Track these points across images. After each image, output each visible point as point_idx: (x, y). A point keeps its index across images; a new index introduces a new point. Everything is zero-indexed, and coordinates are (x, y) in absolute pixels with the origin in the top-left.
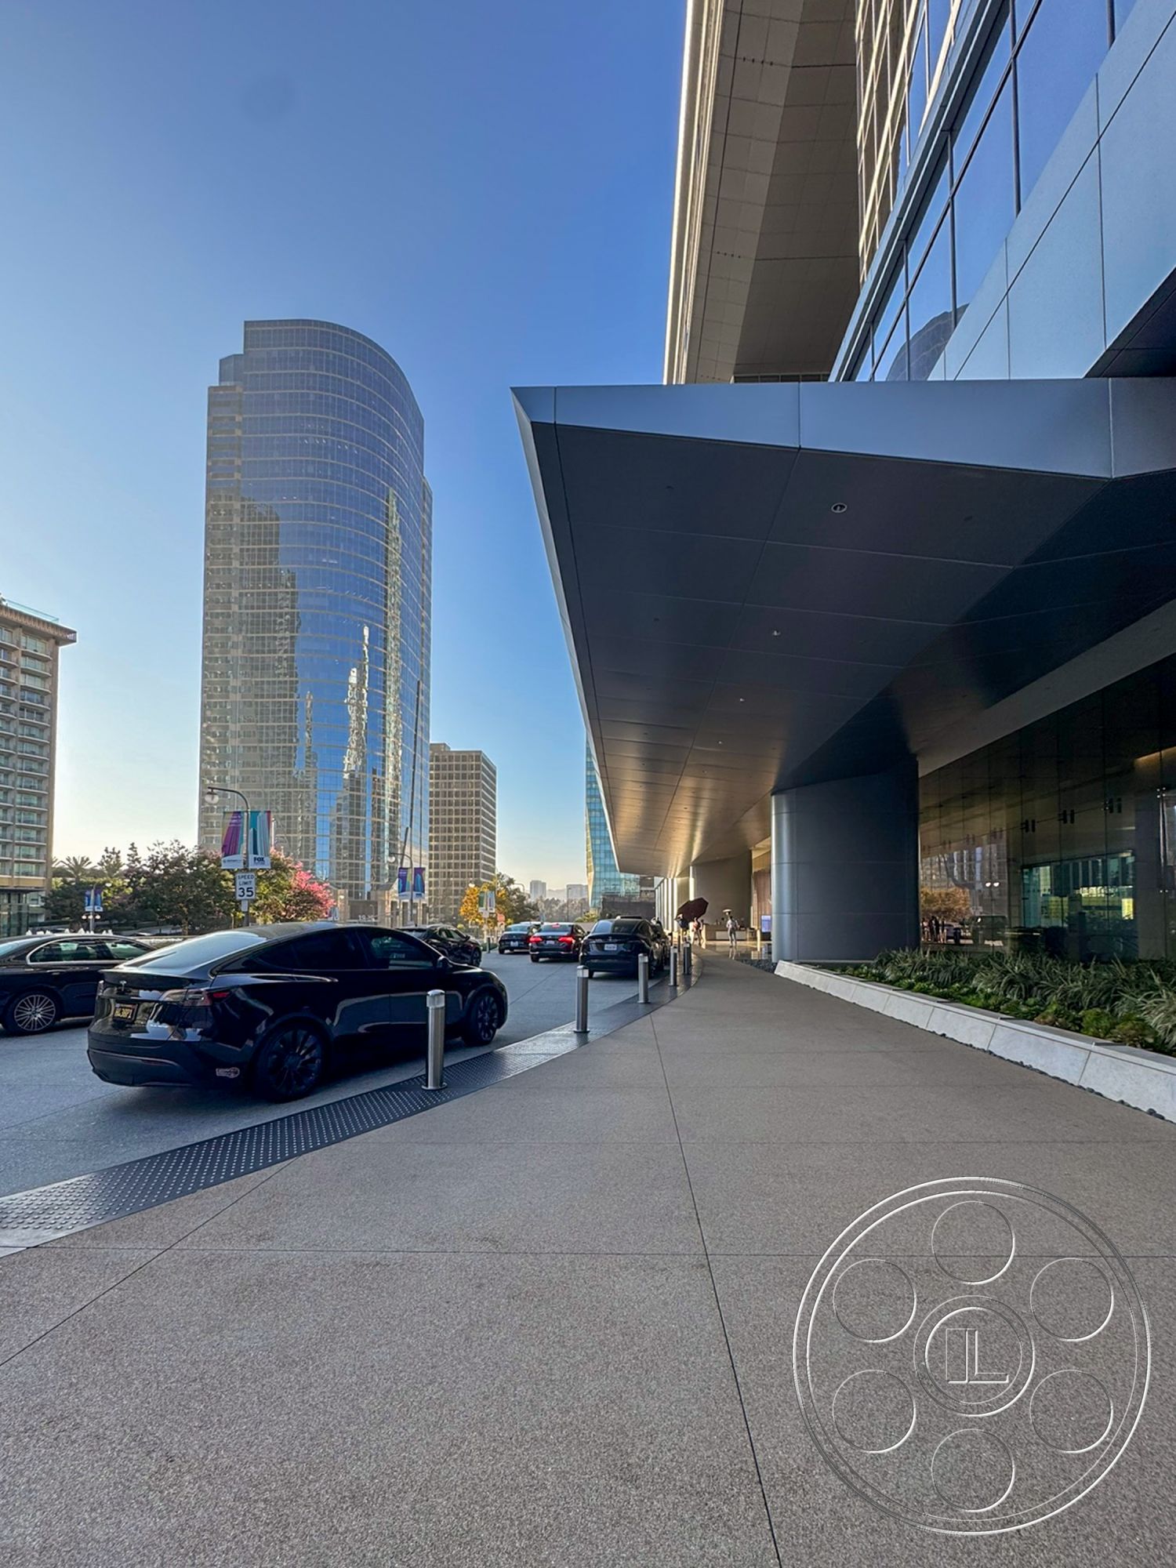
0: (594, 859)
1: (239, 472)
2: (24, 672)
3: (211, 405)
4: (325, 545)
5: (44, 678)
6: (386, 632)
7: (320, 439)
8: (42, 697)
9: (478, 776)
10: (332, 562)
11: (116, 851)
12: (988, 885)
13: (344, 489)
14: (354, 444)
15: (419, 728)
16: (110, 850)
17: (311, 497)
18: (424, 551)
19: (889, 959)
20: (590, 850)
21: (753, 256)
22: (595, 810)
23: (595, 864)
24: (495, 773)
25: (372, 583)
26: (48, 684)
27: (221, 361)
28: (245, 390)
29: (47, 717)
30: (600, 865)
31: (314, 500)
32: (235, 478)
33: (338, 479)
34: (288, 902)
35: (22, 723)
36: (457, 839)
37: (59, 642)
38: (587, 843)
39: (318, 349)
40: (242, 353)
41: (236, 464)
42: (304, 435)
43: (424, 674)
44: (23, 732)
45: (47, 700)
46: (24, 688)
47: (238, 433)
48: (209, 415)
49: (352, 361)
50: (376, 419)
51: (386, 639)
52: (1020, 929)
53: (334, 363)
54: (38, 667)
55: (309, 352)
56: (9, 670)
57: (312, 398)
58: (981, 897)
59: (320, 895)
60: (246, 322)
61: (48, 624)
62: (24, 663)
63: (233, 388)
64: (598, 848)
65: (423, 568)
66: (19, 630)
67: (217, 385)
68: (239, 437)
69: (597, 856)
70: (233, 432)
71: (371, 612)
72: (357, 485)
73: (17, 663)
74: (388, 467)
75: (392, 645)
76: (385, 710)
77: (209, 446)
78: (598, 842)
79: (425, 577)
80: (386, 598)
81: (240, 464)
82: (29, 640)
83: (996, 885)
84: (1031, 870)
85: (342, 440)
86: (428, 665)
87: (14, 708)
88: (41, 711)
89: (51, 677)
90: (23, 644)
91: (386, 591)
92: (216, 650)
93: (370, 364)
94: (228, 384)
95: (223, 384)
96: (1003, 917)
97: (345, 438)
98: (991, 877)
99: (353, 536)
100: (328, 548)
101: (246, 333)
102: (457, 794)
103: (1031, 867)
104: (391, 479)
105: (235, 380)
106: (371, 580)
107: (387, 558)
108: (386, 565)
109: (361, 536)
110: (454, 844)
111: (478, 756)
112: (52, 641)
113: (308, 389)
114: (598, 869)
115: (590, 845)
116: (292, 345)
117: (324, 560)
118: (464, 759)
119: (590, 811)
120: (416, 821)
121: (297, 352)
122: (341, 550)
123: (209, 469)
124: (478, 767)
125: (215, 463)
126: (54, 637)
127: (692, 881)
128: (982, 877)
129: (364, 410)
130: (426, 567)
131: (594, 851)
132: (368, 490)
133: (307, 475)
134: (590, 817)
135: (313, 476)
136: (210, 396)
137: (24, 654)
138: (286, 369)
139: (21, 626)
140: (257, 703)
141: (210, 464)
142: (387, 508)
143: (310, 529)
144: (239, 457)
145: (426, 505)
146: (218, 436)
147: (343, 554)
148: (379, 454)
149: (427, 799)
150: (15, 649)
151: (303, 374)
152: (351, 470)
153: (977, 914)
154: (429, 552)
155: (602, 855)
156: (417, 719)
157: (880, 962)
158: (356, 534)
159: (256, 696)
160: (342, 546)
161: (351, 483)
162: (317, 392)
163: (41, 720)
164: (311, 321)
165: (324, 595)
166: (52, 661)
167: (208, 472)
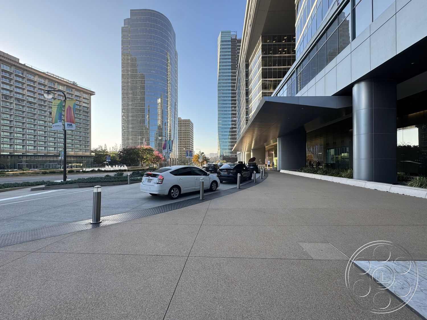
0: (220, 147)
1: (130, 49)
2: (84, 102)
3: (122, 31)
4: (152, 68)
5: (88, 104)
6: (167, 90)
7: (150, 40)
8: (88, 109)
9: (189, 126)
10: (154, 72)
11: (101, 146)
12: (319, 153)
13: (157, 53)
14: (159, 42)
15: (175, 114)
16: (100, 146)
17: (148, 56)
18: (176, 68)
19: (302, 169)
20: (219, 145)
21: (268, 11)
22: (220, 135)
23: (220, 148)
24: (193, 125)
25: (164, 78)
26: (89, 105)
27: (124, 20)
28: (131, 28)
29: (89, 113)
30: (222, 149)
31: (149, 56)
32: (129, 51)
33: (155, 51)
34: (154, 158)
35: (84, 115)
36: (184, 142)
37: (91, 95)
38: (218, 143)
39: (149, 17)
40: (130, 18)
41: (129, 47)
42: (146, 39)
43: (176, 100)
44: (84, 117)
45: (89, 109)
46: (84, 107)
47: (129, 39)
48: (122, 34)
49: (158, 20)
50: (164, 35)
51: (167, 92)
52: (326, 164)
53: (153, 20)
54: (86, 101)
55: (147, 18)
56: (80, 102)
57: (148, 30)
58: (317, 156)
59: (161, 157)
60: (131, 10)
61: (89, 90)
62: (84, 100)
63: (128, 27)
64: (221, 144)
65: (176, 73)
66: (82, 92)
67: (123, 26)
68: (130, 40)
69: (221, 146)
70: (128, 39)
71: (164, 85)
72: (160, 52)
73: (82, 100)
74: (167, 47)
75: (169, 93)
76: (167, 110)
77: (122, 42)
78: (221, 143)
79: (176, 75)
80: (167, 81)
81: (130, 47)
82: (84, 94)
83: (321, 153)
84: (329, 150)
85: (156, 41)
86: (177, 98)
87: (81, 112)
88: (87, 112)
89: (89, 104)
90: (83, 96)
91: (167, 79)
92: (125, 95)
93: (162, 20)
94: (126, 26)
95: (125, 26)
96: (322, 161)
97: (157, 40)
98: (320, 151)
99: (159, 65)
100: (153, 68)
101: (131, 13)
102: (184, 130)
103: (329, 149)
104: (168, 50)
105: (128, 25)
106: (164, 76)
107: (167, 71)
108: (167, 73)
109: (161, 65)
110: (183, 143)
111: (189, 121)
112: (90, 95)
113: (147, 27)
114: (221, 149)
115: (219, 143)
116: (142, 16)
117: (152, 72)
118: (185, 121)
119: (219, 135)
120: (175, 137)
121: (144, 18)
122: (156, 69)
123: (122, 48)
124: (189, 123)
125: (123, 47)
126: (90, 94)
127: (252, 153)
128: (318, 151)
129: (161, 32)
130: (177, 73)
131: (220, 145)
132: (162, 53)
133: (147, 50)
134: (219, 136)
135: (149, 50)
136: (122, 29)
137: (84, 98)
138: (141, 22)
139: (82, 91)
140: (135, 108)
141: (122, 47)
142: (167, 58)
143: (148, 64)
144: (130, 45)
145: (176, 57)
146: (124, 40)
147: (157, 70)
148: (165, 44)
149: (177, 132)
150: (81, 97)
151: (145, 23)
152: (158, 48)
153: (317, 160)
154: (177, 69)
155: (222, 146)
156: (175, 112)
157: (301, 169)
158: (160, 65)
159: (135, 107)
160: (156, 68)
161: (158, 52)
162: (149, 28)
163: (88, 114)
164: (147, 9)
165: (152, 81)
166: (89, 100)
167: (122, 49)
